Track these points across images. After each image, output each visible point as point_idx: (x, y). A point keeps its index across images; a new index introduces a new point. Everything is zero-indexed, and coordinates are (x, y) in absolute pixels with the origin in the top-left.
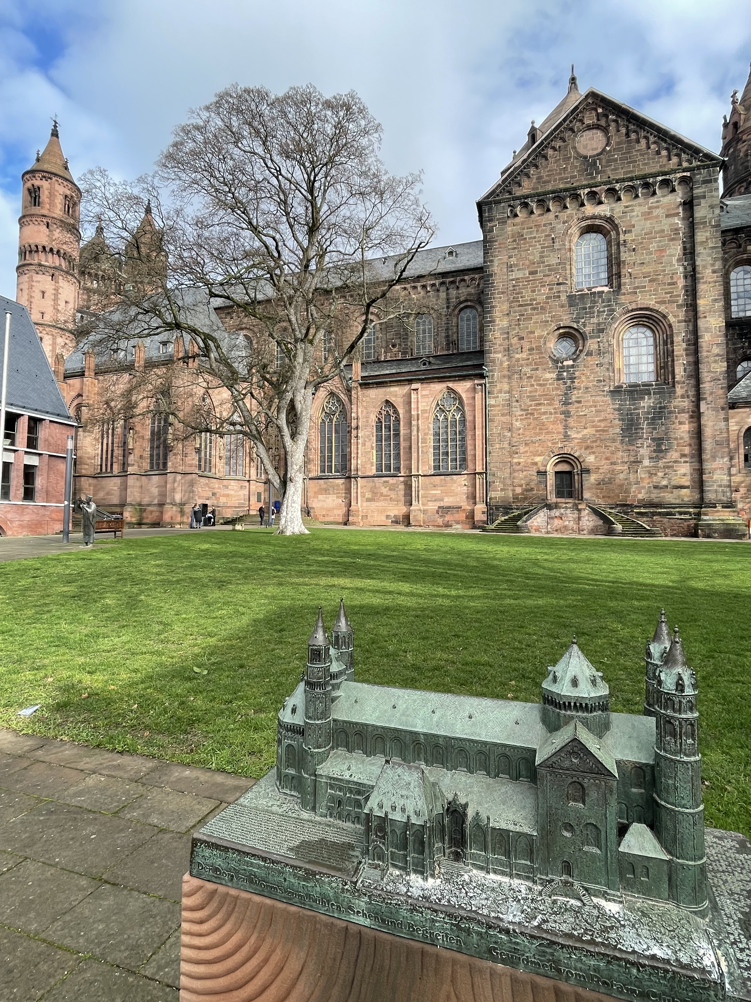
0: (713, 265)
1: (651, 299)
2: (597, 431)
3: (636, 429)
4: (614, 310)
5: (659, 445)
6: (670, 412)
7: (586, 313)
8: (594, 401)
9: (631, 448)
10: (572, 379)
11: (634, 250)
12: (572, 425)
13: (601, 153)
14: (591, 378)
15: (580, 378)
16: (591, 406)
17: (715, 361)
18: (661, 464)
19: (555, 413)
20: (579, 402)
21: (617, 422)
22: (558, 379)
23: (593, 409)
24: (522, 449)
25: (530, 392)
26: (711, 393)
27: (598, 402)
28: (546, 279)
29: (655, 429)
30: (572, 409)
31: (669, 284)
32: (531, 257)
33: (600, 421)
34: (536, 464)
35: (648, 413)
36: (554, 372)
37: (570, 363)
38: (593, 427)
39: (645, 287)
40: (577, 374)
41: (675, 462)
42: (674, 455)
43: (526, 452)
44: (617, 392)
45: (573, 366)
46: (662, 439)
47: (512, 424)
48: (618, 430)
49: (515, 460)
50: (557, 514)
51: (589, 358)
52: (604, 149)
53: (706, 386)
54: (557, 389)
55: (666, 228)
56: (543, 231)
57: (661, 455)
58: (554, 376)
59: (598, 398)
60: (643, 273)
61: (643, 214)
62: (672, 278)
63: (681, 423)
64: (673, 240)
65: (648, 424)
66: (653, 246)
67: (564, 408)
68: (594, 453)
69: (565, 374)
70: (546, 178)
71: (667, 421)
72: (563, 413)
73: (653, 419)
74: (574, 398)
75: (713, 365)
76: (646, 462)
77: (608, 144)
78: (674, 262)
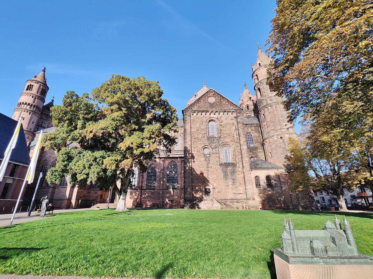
0: (243, 133)
1: (228, 140)
2: (217, 176)
3: (227, 176)
4: (219, 142)
5: (234, 181)
6: (236, 171)
7: (212, 142)
9: (226, 181)
10: (209, 160)
11: (223, 127)
13: (214, 103)
14: (214, 160)
15: (211, 160)
18: (234, 186)
19: (205, 170)
21: (222, 173)
22: (205, 160)
23: (215, 169)
24: (195, 181)
25: (197, 164)
26: (246, 166)
27: (216, 167)
28: (201, 132)
29: (232, 176)
30: (209, 169)
31: (233, 137)
32: (197, 126)
33: (217, 173)
34: (199, 186)
35: (230, 171)
36: (204, 158)
37: (208, 156)
39: (227, 137)
41: (239, 186)
42: (238, 184)
44: (221, 165)
46: (234, 179)
47: (192, 173)
48: (222, 176)
49: (193, 184)
51: (213, 155)
52: (215, 102)
53: (244, 164)
54: (205, 163)
55: (231, 122)
56: (200, 120)
57: (235, 184)
59: (217, 166)
60: (226, 133)
61: (225, 118)
62: (233, 135)
63: (239, 175)
64: (233, 125)
65: (230, 175)
66: (228, 127)
67: (207, 169)
68: (216, 183)
69: (207, 159)
70: (200, 107)
71: (235, 174)
73: (231, 173)
74: (210, 166)
75: (245, 159)
76: (231, 186)
77: (216, 101)
78: (234, 131)
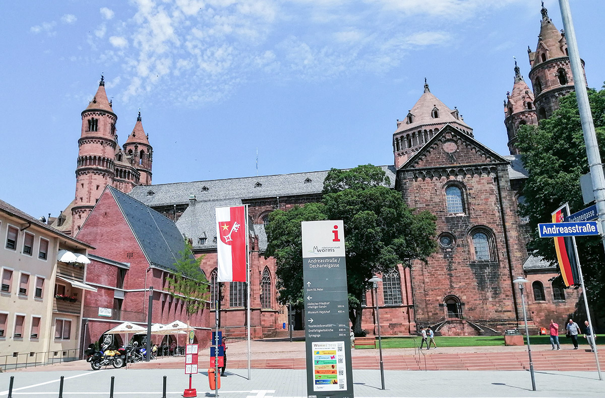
0: (510, 208)
1: (485, 221)
2: (466, 284)
3: (484, 283)
4: (468, 226)
5: (495, 291)
6: (499, 275)
7: (455, 226)
8: (463, 269)
9: (483, 292)
10: (452, 258)
11: (474, 198)
12: (454, 281)
13: (455, 152)
14: (461, 258)
15: (455, 257)
16: (462, 272)
17: (516, 252)
18: (497, 300)
19: (445, 275)
20: (456, 269)
21: (475, 279)
22: (445, 258)
23: (463, 273)
24: (430, 293)
25: (432, 264)
26: (516, 267)
27: (465, 269)
28: (434, 209)
29: (493, 283)
30: (452, 272)
31: (492, 215)
32: (426, 198)
33: (467, 279)
34: (438, 300)
35: (489, 275)
36: (442, 254)
37: (450, 250)
38: (464, 282)
39: (481, 215)
40: (454, 255)
41: (504, 299)
42: (503, 296)
43: (433, 294)
44: (473, 265)
45: (451, 252)
46: (496, 288)
47: (424, 280)
48: (476, 284)
49: (428, 299)
50: (453, 326)
51: (459, 248)
53: (514, 263)
54: (444, 263)
55: (488, 189)
56: (431, 186)
57: (497, 296)
58: (443, 256)
59: (465, 268)
60: (480, 209)
61: (477, 182)
62: (493, 212)
63: (504, 280)
64: (491, 194)
65: (489, 281)
66: (483, 197)
67: (449, 272)
68: (465, 295)
69: (448, 255)
70: (430, 161)
71: (498, 279)
72: (448, 275)
73: (491, 278)
74: (453, 268)
75: (515, 253)
76: (490, 299)
77: (458, 149)
78: (493, 205)
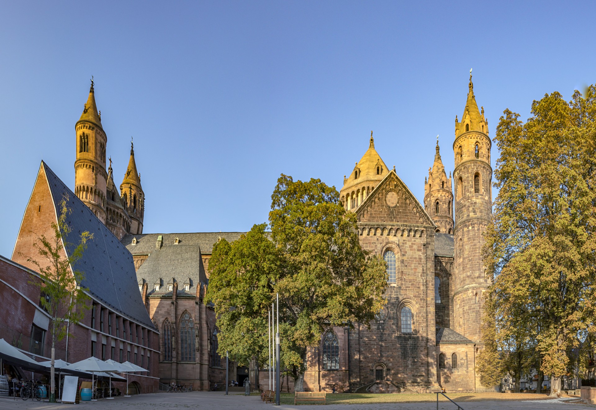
1: (411, 294)
3: (406, 353)
4: (398, 297)
5: (414, 360)
6: (418, 346)
8: (391, 340)
9: (405, 360)
10: (383, 329)
11: (406, 266)
12: (383, 350)
14: (389, 330)
15: (386, 329)
17: (432, 327)
18: (415, 367)
19: (377, 345)
20: (386, 340)
21: (400, 349)
22: (378, 329)
23: (391, 344)
24: (364, 360)
25: (367, 334)
26: (431, 339)
27: (393, 340)
29: (413, 353)
30: (383, 343)
31: (418, 287)
33: (394, 349)
34: (369, 367)
35: (411, 346)
36: (376, 326)
37: (382, 322)
38: (391, 351)
39: (409, 287)
40: (385, 327)
41: (420, 366)
42: (419, 364)
43: (365, 362)
44: (399, 336)
45: (383, 324)
46: (415, 357)
47: (359, 349)
48: (400, 353)
51: (389, 320)
52: (396, 205)
53: (429, 337)
54: (377, 334)
55: (417, 256)
57: (415, 363)
58: (376, 327)
60: (409, 280)
62: (419, 284)
63: (421, 351)
64: (419, 264)
65: (411, 351)
66: (413, 266)
67: (380, 343)
68: (392, 363)
69: (380, 327)
71: (417, 350)
73: (412, 349)
74: (384, 339)
76: (410, 366)
77: (398, 202)
78: (420, 277)
